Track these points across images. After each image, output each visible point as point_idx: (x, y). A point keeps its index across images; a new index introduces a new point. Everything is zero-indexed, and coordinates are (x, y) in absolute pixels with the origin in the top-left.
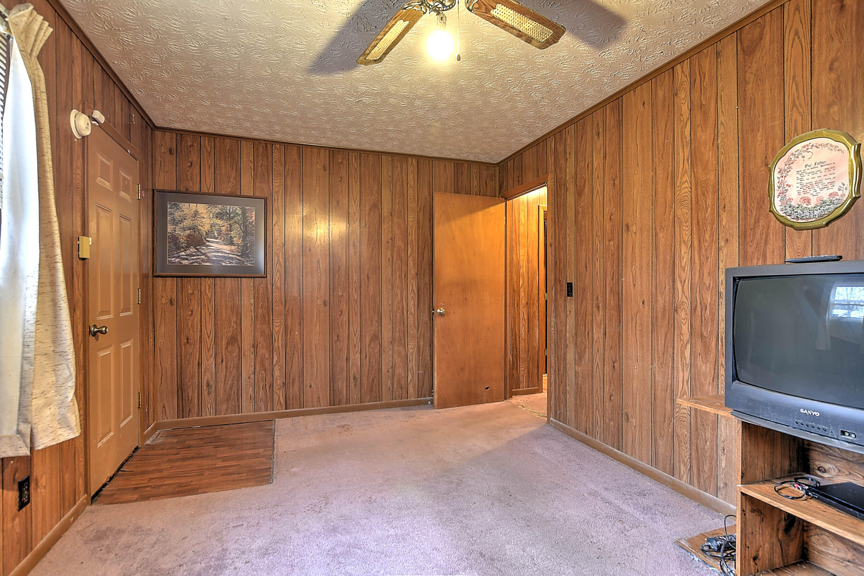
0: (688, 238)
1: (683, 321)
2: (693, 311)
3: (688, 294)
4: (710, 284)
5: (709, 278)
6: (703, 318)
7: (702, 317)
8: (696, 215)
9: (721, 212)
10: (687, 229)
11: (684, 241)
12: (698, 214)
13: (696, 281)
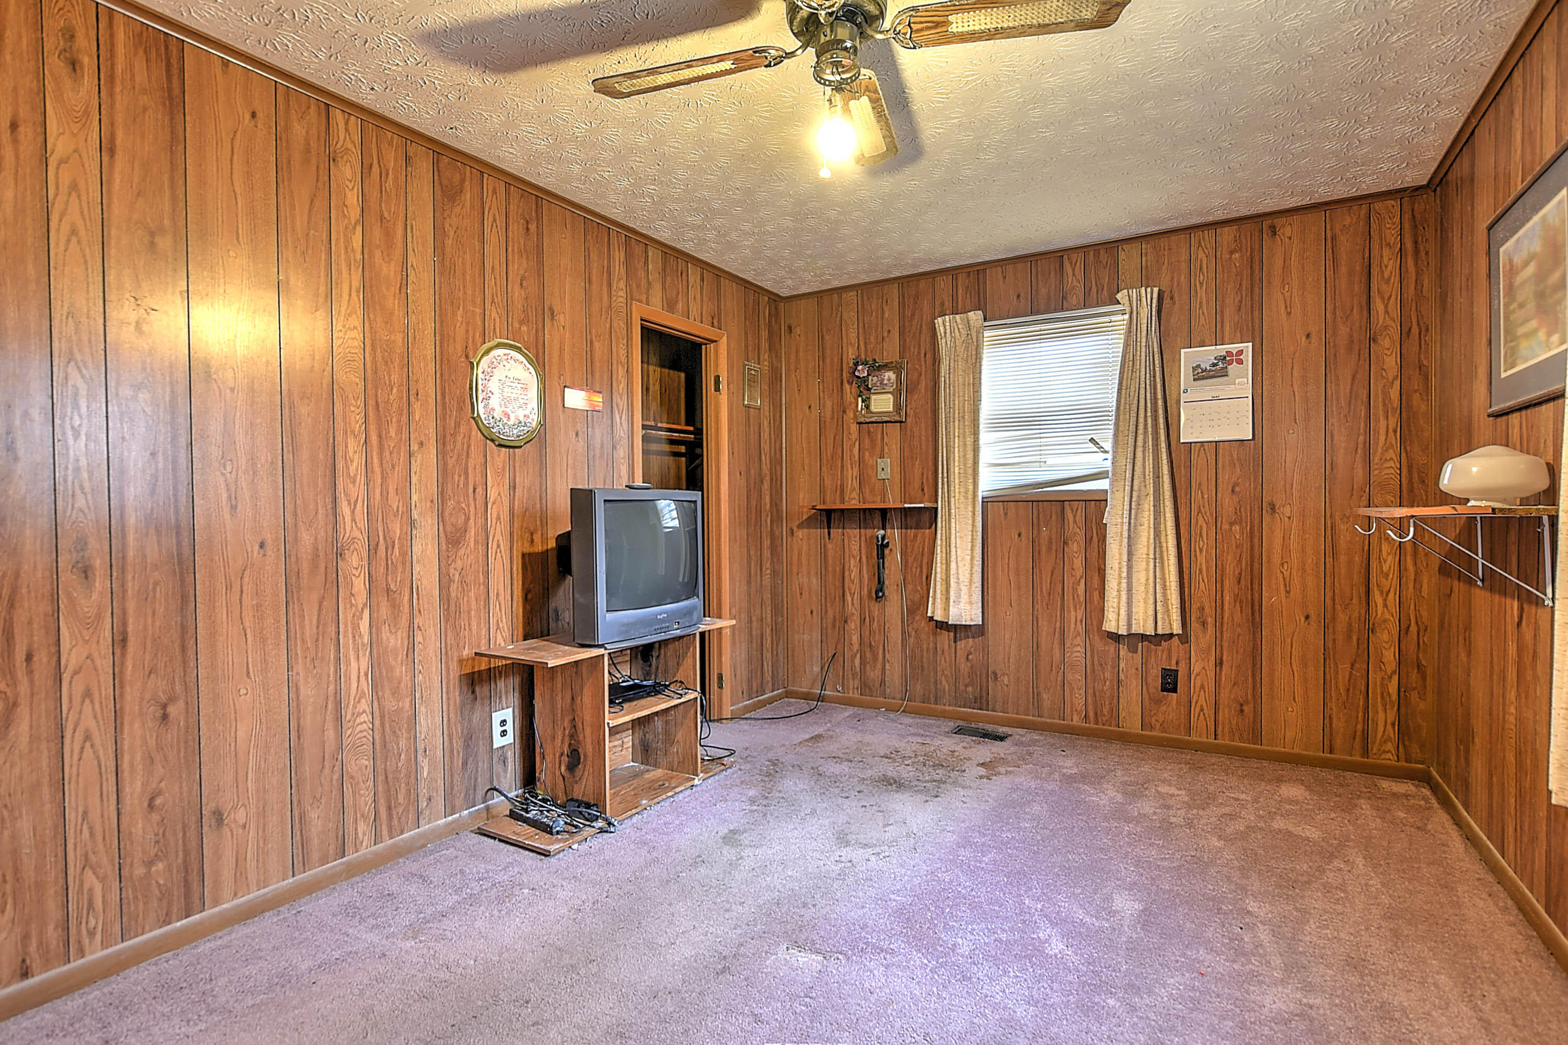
0: (360, 427)
1: (354, 572)
2: (372, 552)
3: (363, 523)
4: (398, 507)
5: (397, 498)
6: (390, 562)
7: (387, 560)
8: (374, 391)
9: (412, 399)
10: (358, 411)
11: (353, 432)
12: (376, 391)
13: (377, 503)
